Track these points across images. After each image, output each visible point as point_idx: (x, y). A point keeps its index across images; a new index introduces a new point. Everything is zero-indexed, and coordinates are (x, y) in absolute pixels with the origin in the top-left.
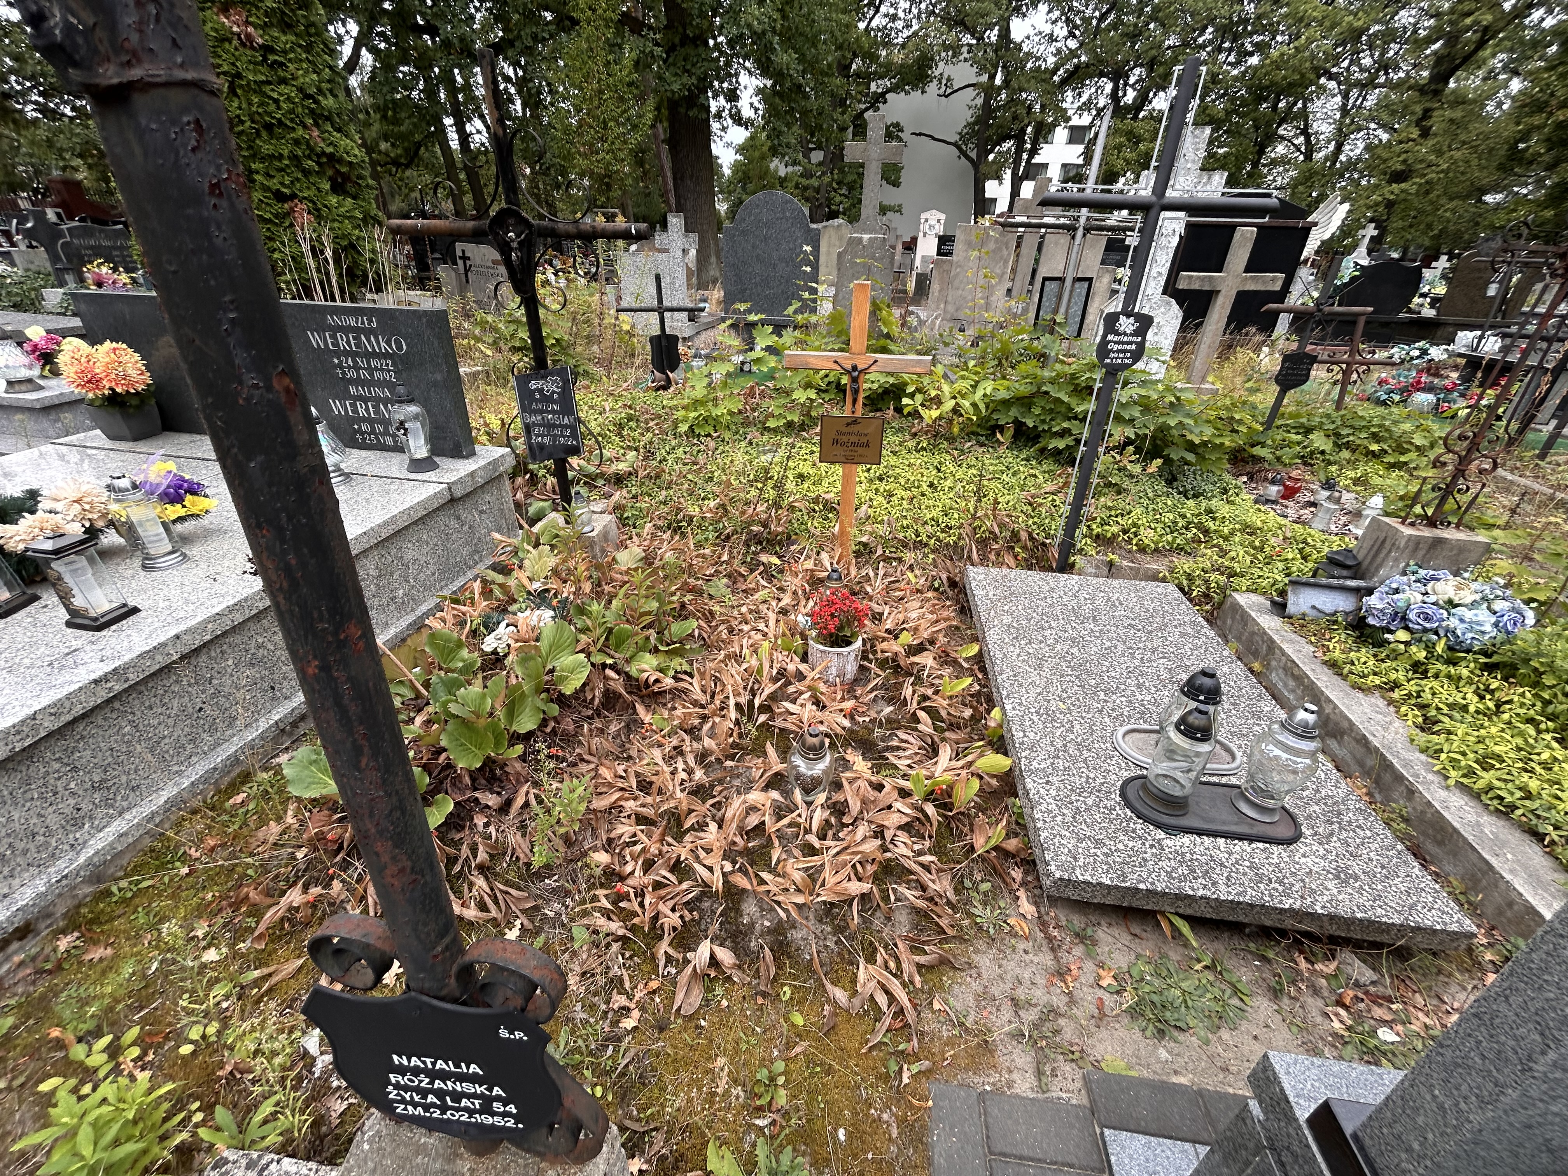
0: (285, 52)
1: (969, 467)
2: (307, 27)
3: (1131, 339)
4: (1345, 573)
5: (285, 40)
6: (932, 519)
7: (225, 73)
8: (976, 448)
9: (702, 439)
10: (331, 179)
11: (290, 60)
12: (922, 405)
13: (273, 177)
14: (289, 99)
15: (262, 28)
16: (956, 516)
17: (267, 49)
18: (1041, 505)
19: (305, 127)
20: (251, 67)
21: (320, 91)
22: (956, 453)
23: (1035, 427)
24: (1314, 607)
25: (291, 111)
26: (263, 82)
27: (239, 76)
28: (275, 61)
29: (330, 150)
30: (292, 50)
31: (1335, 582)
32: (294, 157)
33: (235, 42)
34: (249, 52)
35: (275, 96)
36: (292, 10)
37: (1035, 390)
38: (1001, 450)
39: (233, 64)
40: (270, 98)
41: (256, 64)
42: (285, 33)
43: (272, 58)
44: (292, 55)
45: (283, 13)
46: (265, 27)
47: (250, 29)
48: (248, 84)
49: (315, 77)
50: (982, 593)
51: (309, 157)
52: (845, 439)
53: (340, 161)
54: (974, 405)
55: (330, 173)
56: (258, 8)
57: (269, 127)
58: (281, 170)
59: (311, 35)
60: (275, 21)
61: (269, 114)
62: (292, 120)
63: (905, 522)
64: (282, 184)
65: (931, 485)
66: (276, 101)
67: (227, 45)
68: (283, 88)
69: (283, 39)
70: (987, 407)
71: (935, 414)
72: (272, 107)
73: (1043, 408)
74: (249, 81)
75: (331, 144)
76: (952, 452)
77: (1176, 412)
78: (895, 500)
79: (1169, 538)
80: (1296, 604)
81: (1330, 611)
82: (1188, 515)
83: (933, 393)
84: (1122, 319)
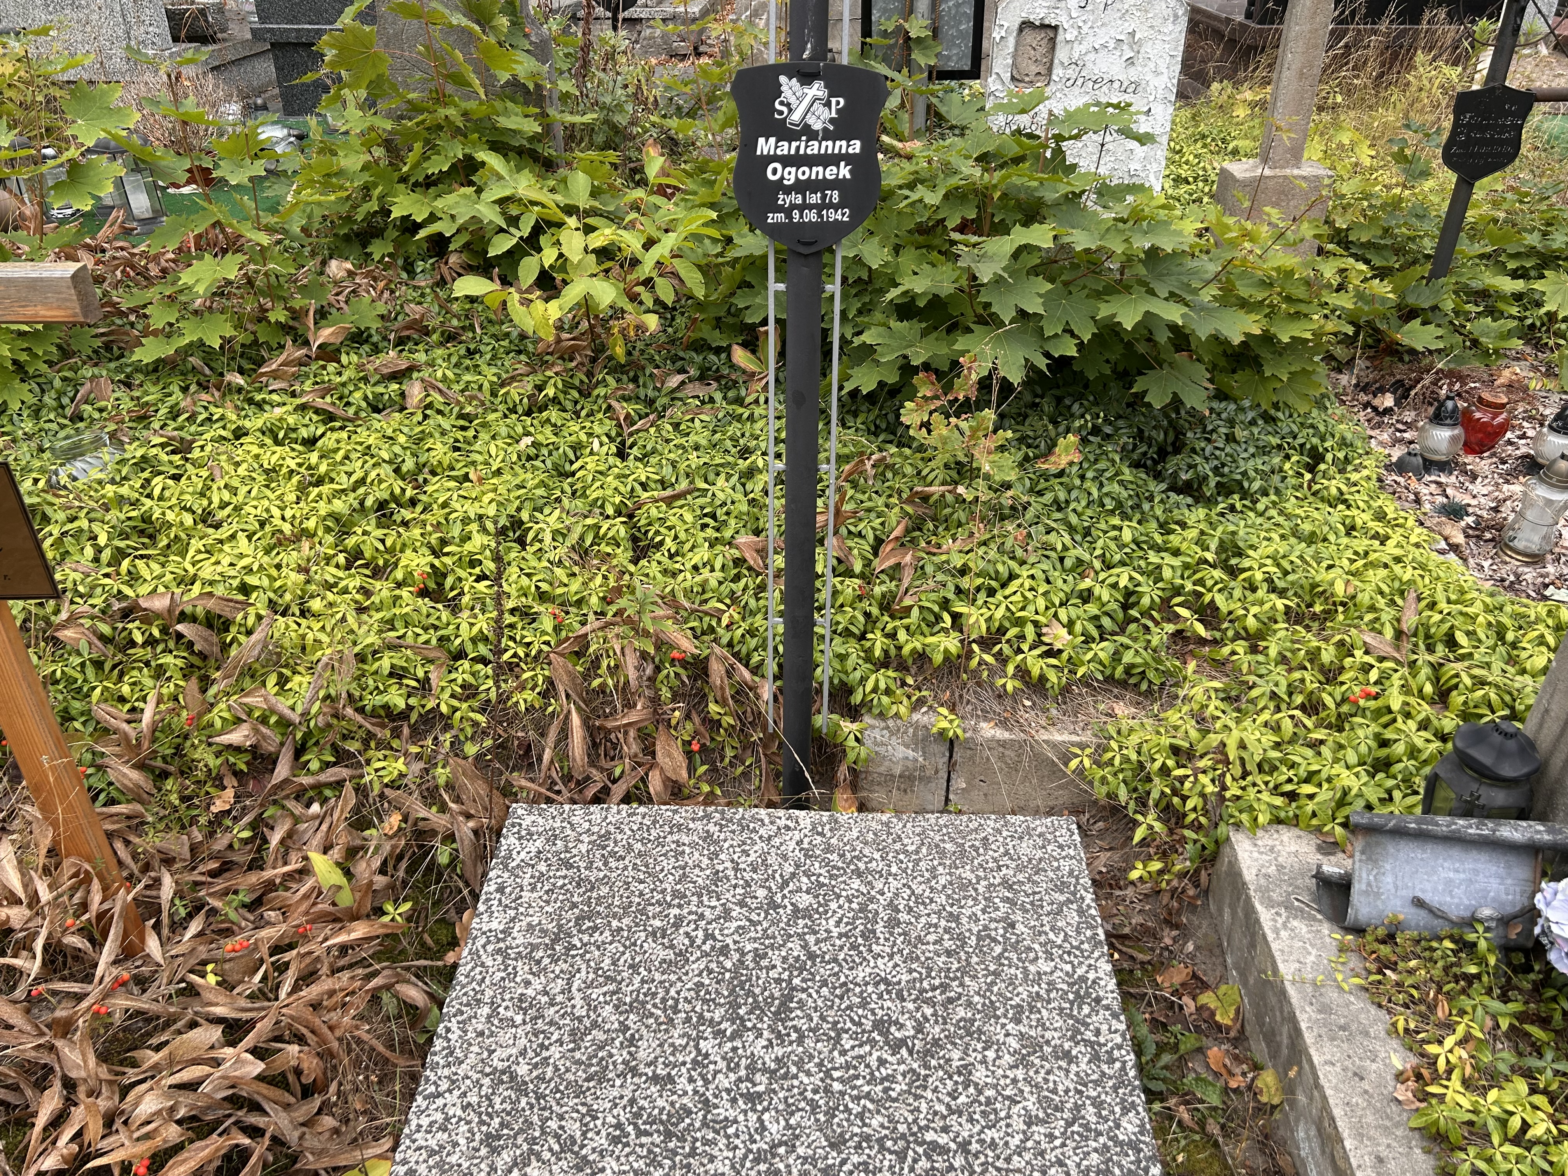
3: (828, 147)
4: (1499, 797)
8: (692, 389)
24: (1419, 903)
31: (1471, 827)
38: (751, 393)
65: (517, 523)
76: (623, 409)
77: (1160, 277)
78: (382, 589)
79: (1103, 650)
80: (1372, 892)
81: (1455, 913)
82: (1167, 573)
83: (549, 256)
84: (789, 86)
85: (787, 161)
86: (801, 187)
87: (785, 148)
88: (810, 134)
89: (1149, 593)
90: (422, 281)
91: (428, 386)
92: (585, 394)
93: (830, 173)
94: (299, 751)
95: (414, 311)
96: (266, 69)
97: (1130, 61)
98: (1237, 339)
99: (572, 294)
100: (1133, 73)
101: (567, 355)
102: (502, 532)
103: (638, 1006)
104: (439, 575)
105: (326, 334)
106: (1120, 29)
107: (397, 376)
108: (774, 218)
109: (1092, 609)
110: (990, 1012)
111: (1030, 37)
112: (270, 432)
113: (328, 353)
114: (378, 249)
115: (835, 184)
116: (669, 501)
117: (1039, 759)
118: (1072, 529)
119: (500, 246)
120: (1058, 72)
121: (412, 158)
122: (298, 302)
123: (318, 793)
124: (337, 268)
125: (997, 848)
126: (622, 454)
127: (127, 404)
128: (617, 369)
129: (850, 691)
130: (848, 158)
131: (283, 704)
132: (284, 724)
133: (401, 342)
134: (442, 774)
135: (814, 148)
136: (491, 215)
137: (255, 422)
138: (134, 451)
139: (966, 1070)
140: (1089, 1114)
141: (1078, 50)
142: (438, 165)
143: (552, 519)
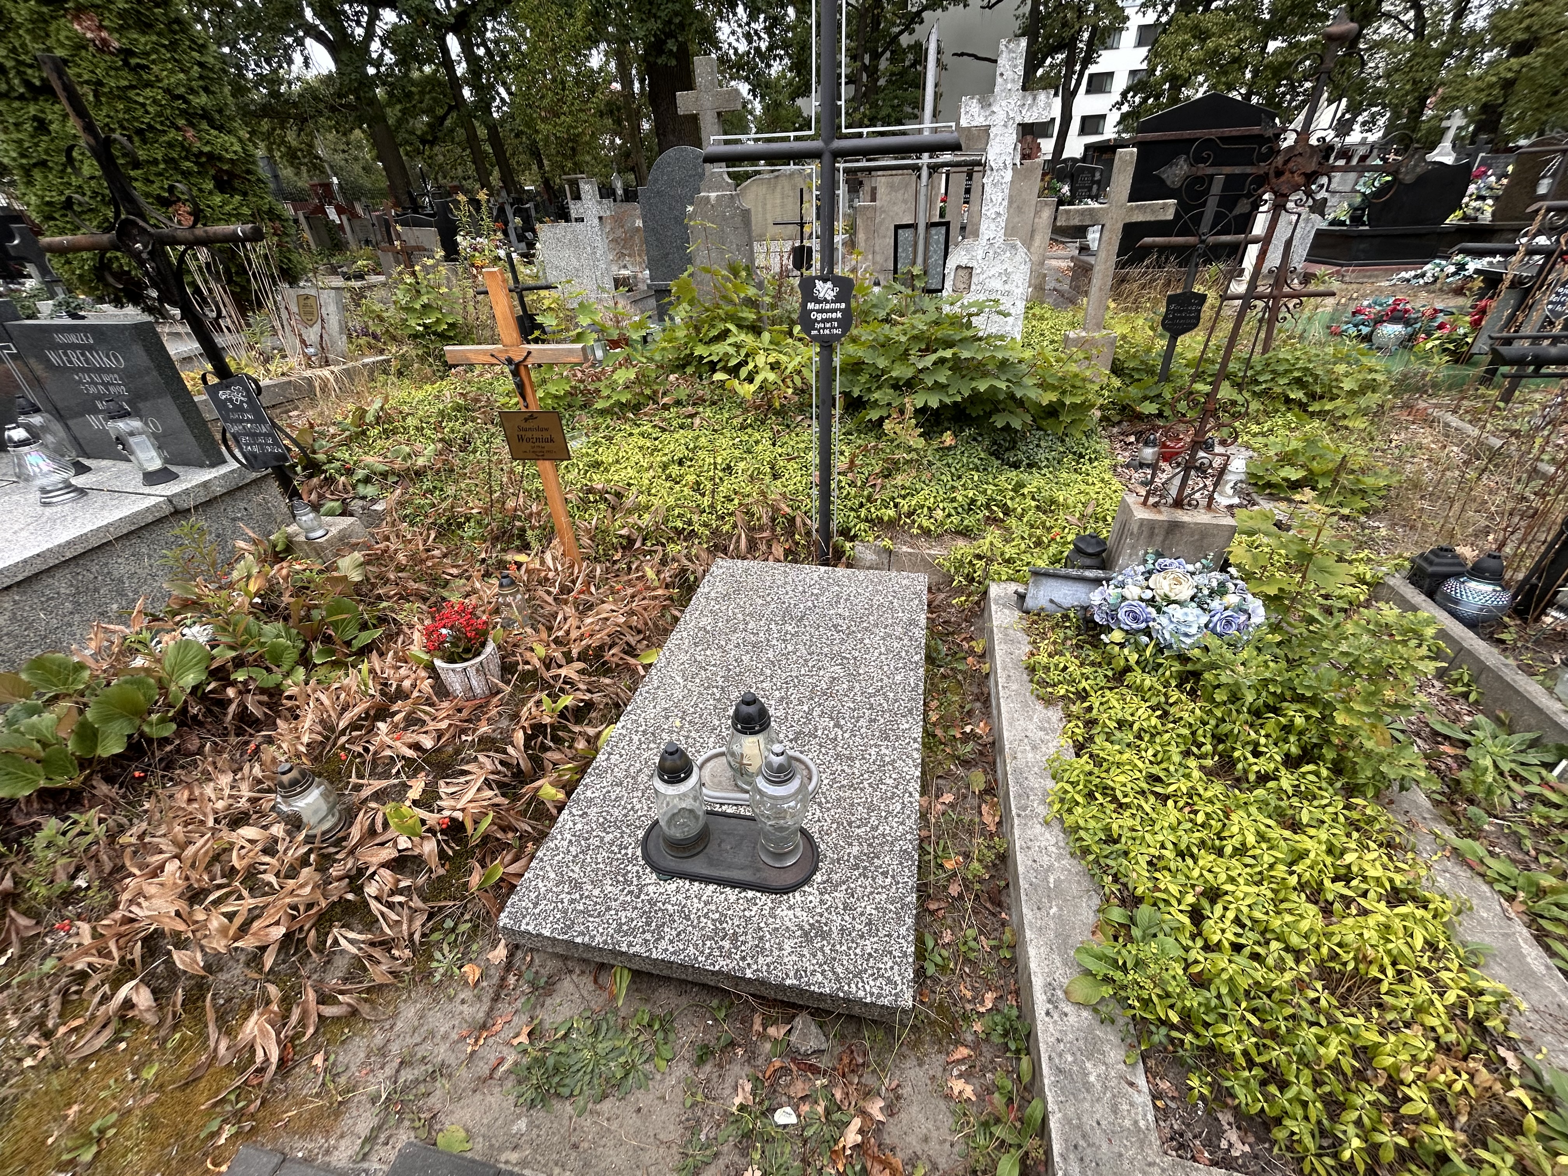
0: (147, 54)
2: (169, 25)
3: (833, 306)
4: (1088, 561)
5: (144, 41)
7: (87, 82)
10: (214, 178)
11: (154, 62)
13: (153, 182)
14: (155, 102)
15: (117, 30)
17: (126, 53)
19: (178, 129)
20: (112, 73)
21: (192, 91)
24: (1052, 601)
25: (160, 114)
26: (127, 87)
27: (100, 83)
28: (138, 65)
29: (207, 149)
30: (154, 51)
31: (1074, 572)
32: (168, 160)
33: (91, 49)
34: (107, 58)
35: (141, 100)
36: (148, 9)
39: (93, 72)
40: (136, 102)
41: (117, 69)
42: (144, 33)
43: (134, 61)
44: (154, 57)
45: (138, 12)
46: (120, 30)
47: (104, 34)
48: (111, 92)
49: (182, 76)
51: (187, 159)
53: (220, 158)
55: (212, 172)
56: (110, 11)
57: (140, 132)
58: (160, 174)
59: (175, 33)
60: (131, 22)
61: (136, 119)
62: (162, 123)
64: (162, 188)
66: (143, 105)
67: (83, 53)
68: (148, 92)
69: (143, 40)
72: (140, 112)
74: (111, 88)
75: (208, 142)
76: (776, 428)
77: (1004, 373)
78: (677, 487)
79: (955, 519)
80: (1035, 597)
81: (1065, 606)
82: (989, 492)
83: (751, 366)
84: (819, 284)
85: (818, 311)
86: (823, 321)
87: (817, 307)
88: (827, 301)
89: (981, 500)
90: (705, 382)
91: (702, 419)
92: (763, 423)
93: (834, 315)
94: (644, 539)
95: (700, 393)
96: (652, 302)
97: (1005, 282)
98: (1045, 403)
99: (758, 379)
100: (1007, 287)
101: (757, 408)
102: (724, 470)
103: (751, 614)
104: (698, 483)
105: (666, 400)
106: (999, 268)
107: (692, 416)
108: (814, 332)
109: (955, 505)
110: (876, 625)
111: (961, 272)
112: (642, 434)
113: (666, 407)
114: (689, 370)
115: (836, 320)
116: (789, 460)
117: (923, 559)
118: (952, 475)
119: (733, 363)
120: (973, 287)
121: (704, 331)
122: (655, 387)
123: (650, 552)
124: (672, 378)
125: (894, 581)
126: (774, 445)
127: (591, 423)
128: (777, 413)
129: (850, 530)
130: (840, 310)
131: (640, 522)
132: (639, 529)
133: (694, 404)
134: (694, 551)
135: (828, 307)
136: (731, 350)
137: (636, 431)
138: (593, 439)
139: (862, 640)
140: (903, 654)
141: (982, 277)
142: (714, 333)
143: (742, 465)
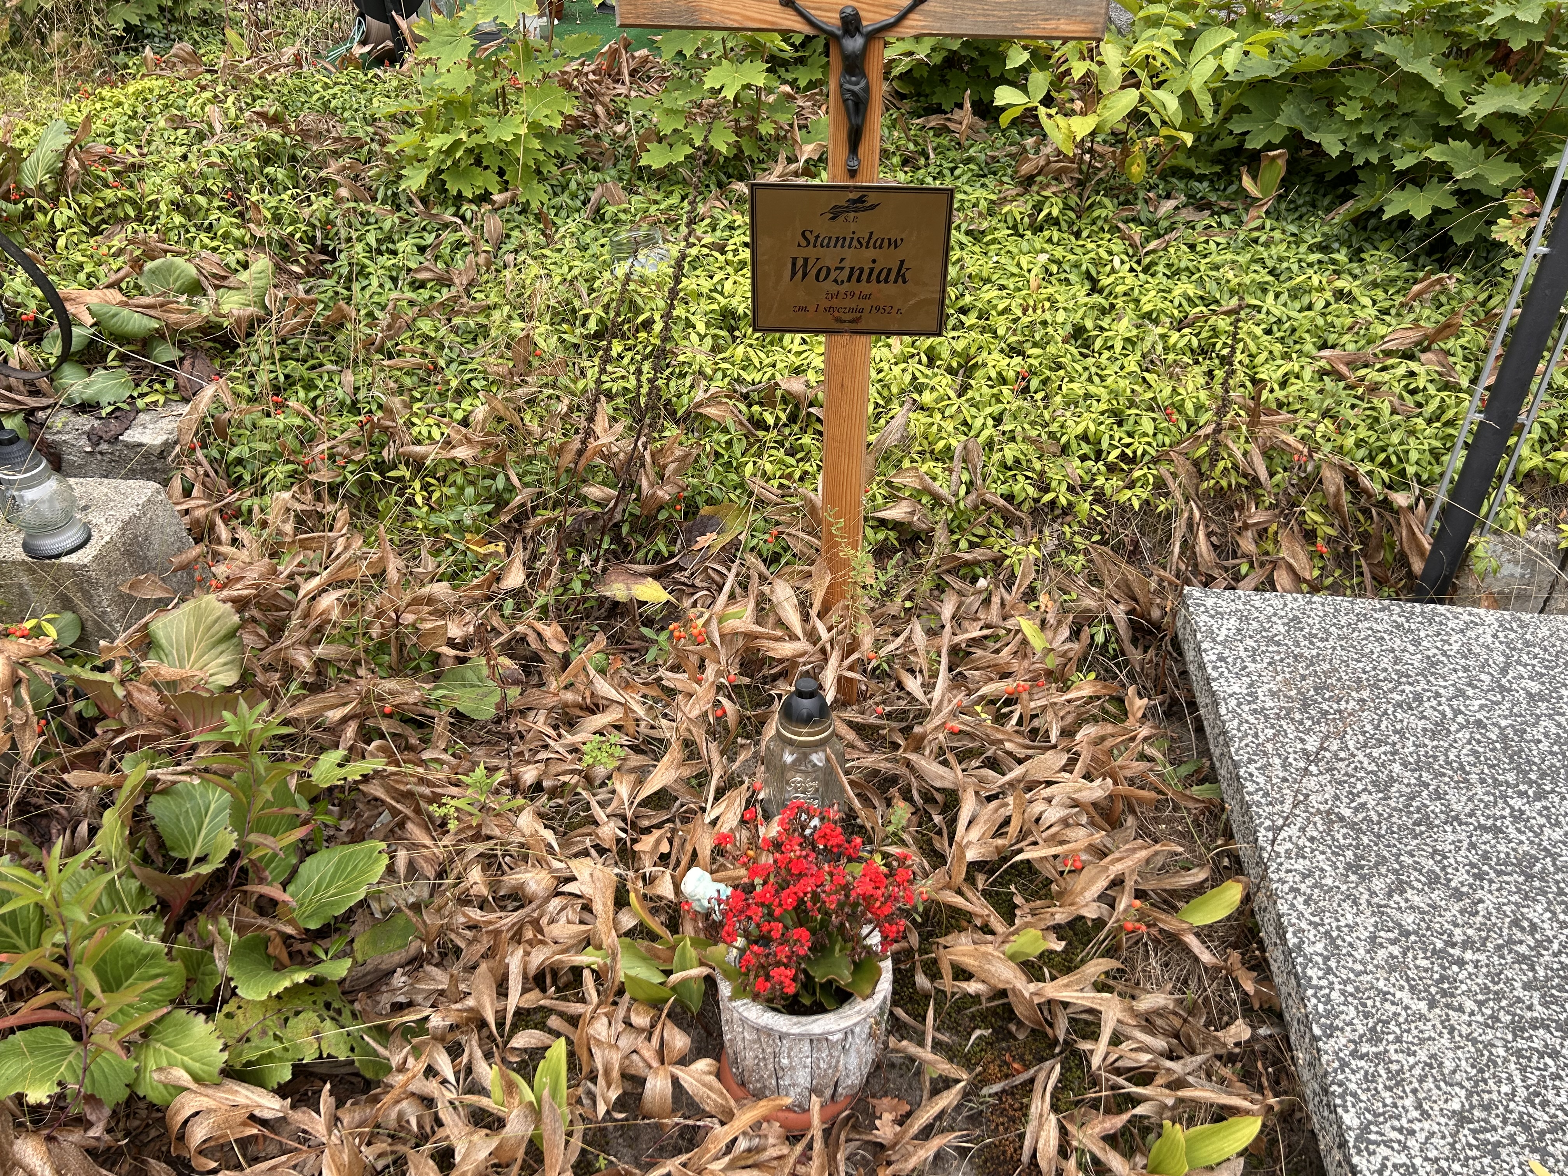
1: (1175, 273)
6: (1084, 437)
8: (1187, 214)
9: (467, 209)
12: (1048, 101)
16: (1147, 426)
18: (1374, 388)
22: (1136, 232)
23: (1346, 156)
37: (1343, 51)
38: (1253, 219)
50: (1238, 687)
52: (830, 257)
54: (1187, 98)
63: (1010, 452)
65: (1078, 332)
70: (1217, 104)
71: (1082, 126)
73: (1368, 106)
101: (1056, 177)
